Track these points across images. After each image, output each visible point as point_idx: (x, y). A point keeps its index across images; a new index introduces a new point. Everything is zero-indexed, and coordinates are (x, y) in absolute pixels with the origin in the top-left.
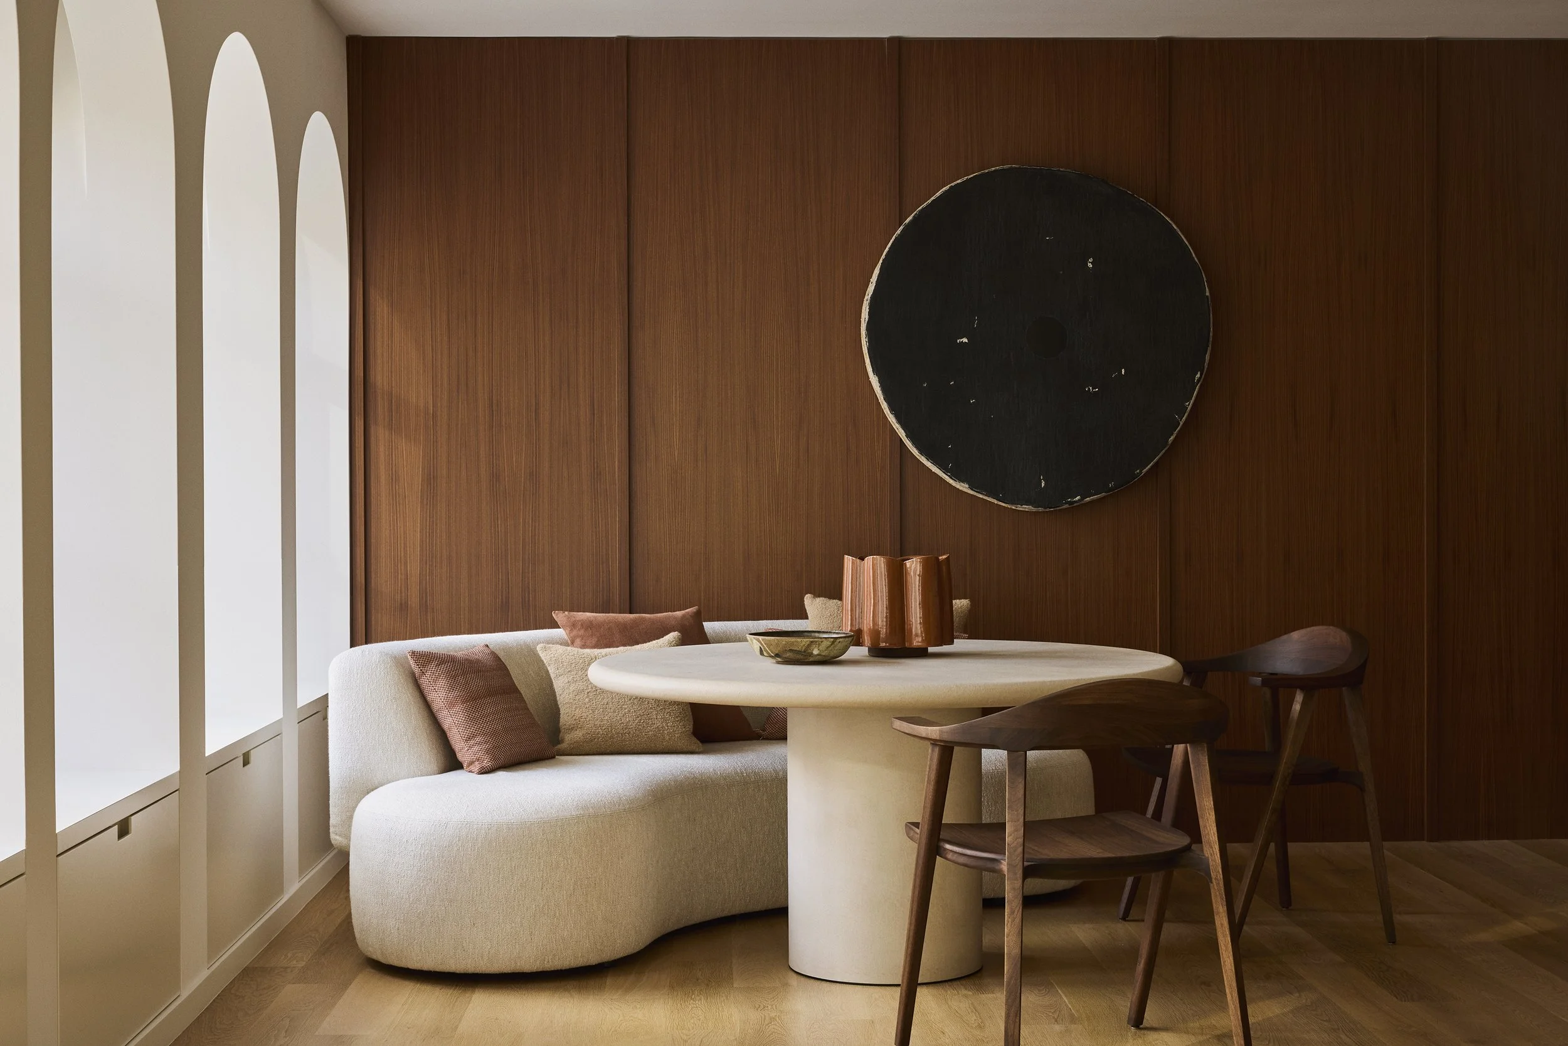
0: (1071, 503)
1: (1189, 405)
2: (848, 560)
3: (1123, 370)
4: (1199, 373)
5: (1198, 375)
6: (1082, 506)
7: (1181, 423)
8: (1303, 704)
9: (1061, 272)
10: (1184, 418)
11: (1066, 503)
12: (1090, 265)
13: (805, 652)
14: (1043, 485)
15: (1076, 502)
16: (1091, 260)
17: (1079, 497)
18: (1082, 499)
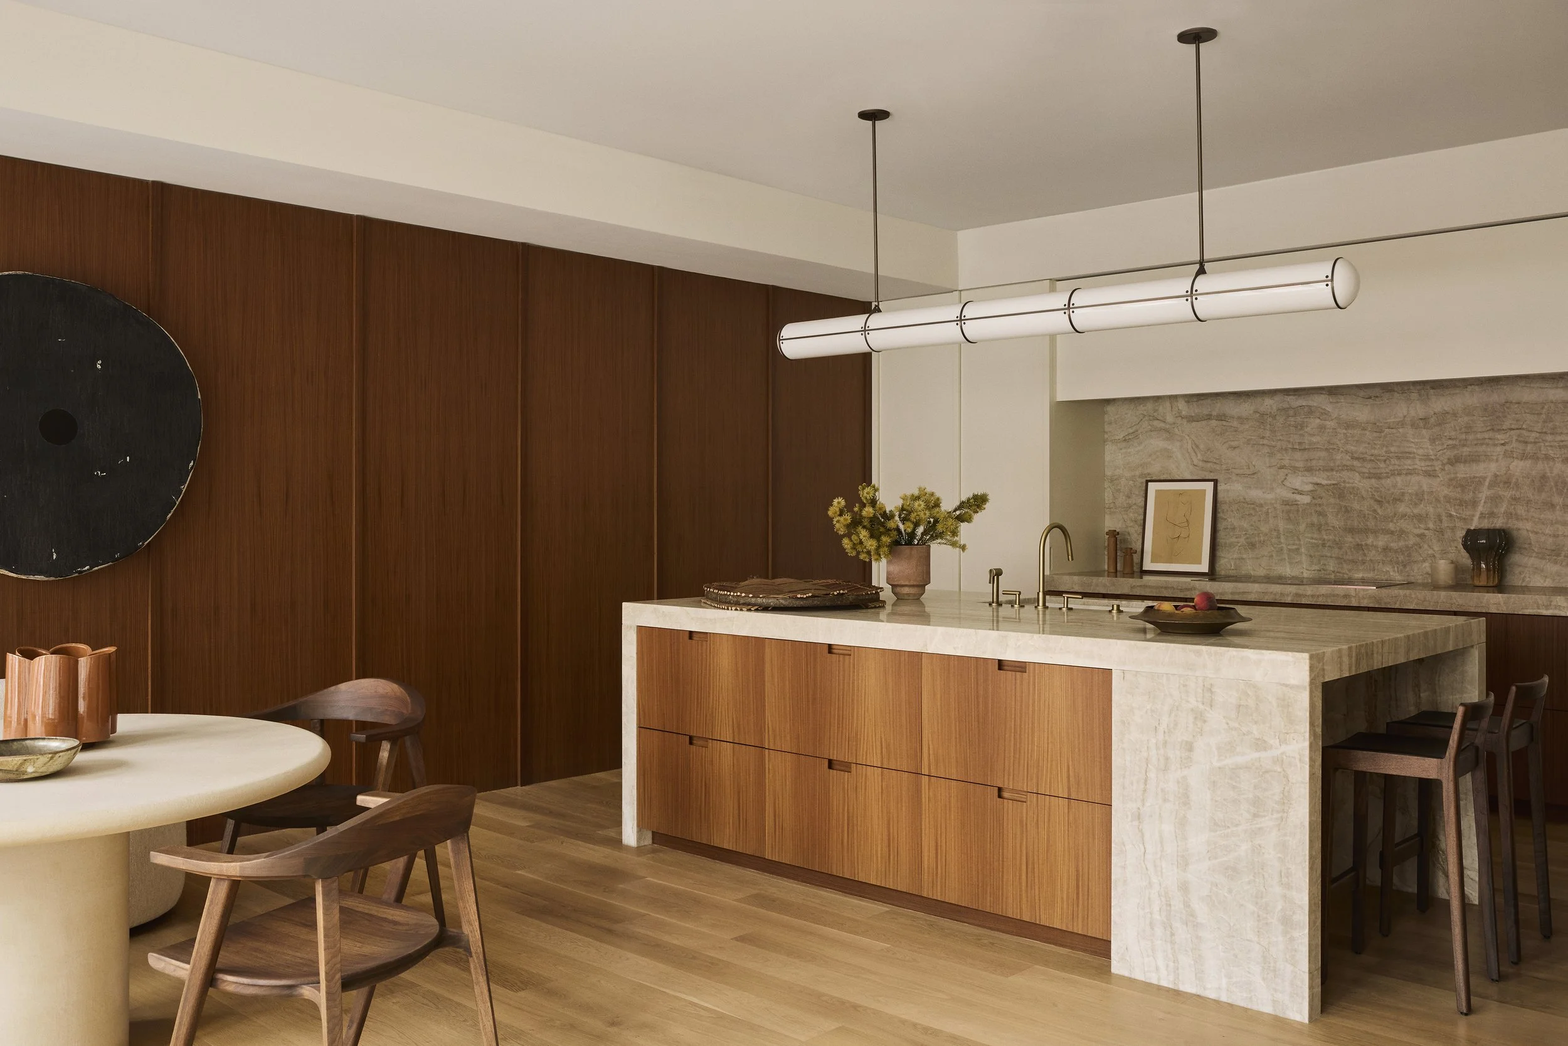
0: (80, 572)
1: (184, 488)
2: (14, 660)
3: (128, 458)
4: (192, 462)
5: (192, 464)
6: (91, 574)
7: (177, 503)
8: (391, 751)
9: (72, 371)
10: (180, 499)
11: (76, 573)
12: (99, 367)
13: (17, 771)
14: (54, 557)
15: (85, 571)
16: (100, 362)
17: (87, 567)
18: (91, 568)
